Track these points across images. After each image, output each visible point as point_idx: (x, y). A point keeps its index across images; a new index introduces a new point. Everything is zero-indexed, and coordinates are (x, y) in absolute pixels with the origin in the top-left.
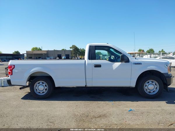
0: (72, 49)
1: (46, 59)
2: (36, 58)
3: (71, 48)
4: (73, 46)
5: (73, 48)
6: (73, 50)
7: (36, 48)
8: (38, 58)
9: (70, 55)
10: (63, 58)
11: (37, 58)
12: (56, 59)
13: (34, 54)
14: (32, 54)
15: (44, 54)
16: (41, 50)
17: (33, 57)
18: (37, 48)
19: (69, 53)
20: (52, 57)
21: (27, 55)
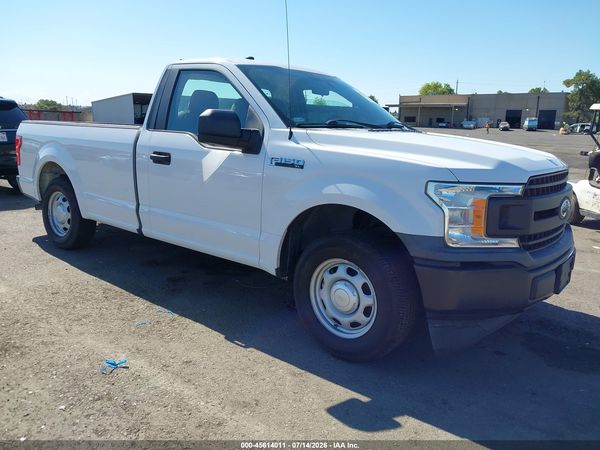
0: (571, 89)
1: (461, 127)
2: (428, 122)
3: (568, 83)
4: (580, 74)
5: (577, 85)
6: (573, 94)
7: (437, 86)
8: (434, 121)
9: (560, 114)
10: (526, 123)
11: (431, 120)
12: (498, 127)
13: (424, 108)
14: (415, 108)
15: (456, 107)
16: (451, 91)
17: (418, 120)
18: (440, 86)
19: (558, 107)
20: (485, 121)
21: (400, 109)
